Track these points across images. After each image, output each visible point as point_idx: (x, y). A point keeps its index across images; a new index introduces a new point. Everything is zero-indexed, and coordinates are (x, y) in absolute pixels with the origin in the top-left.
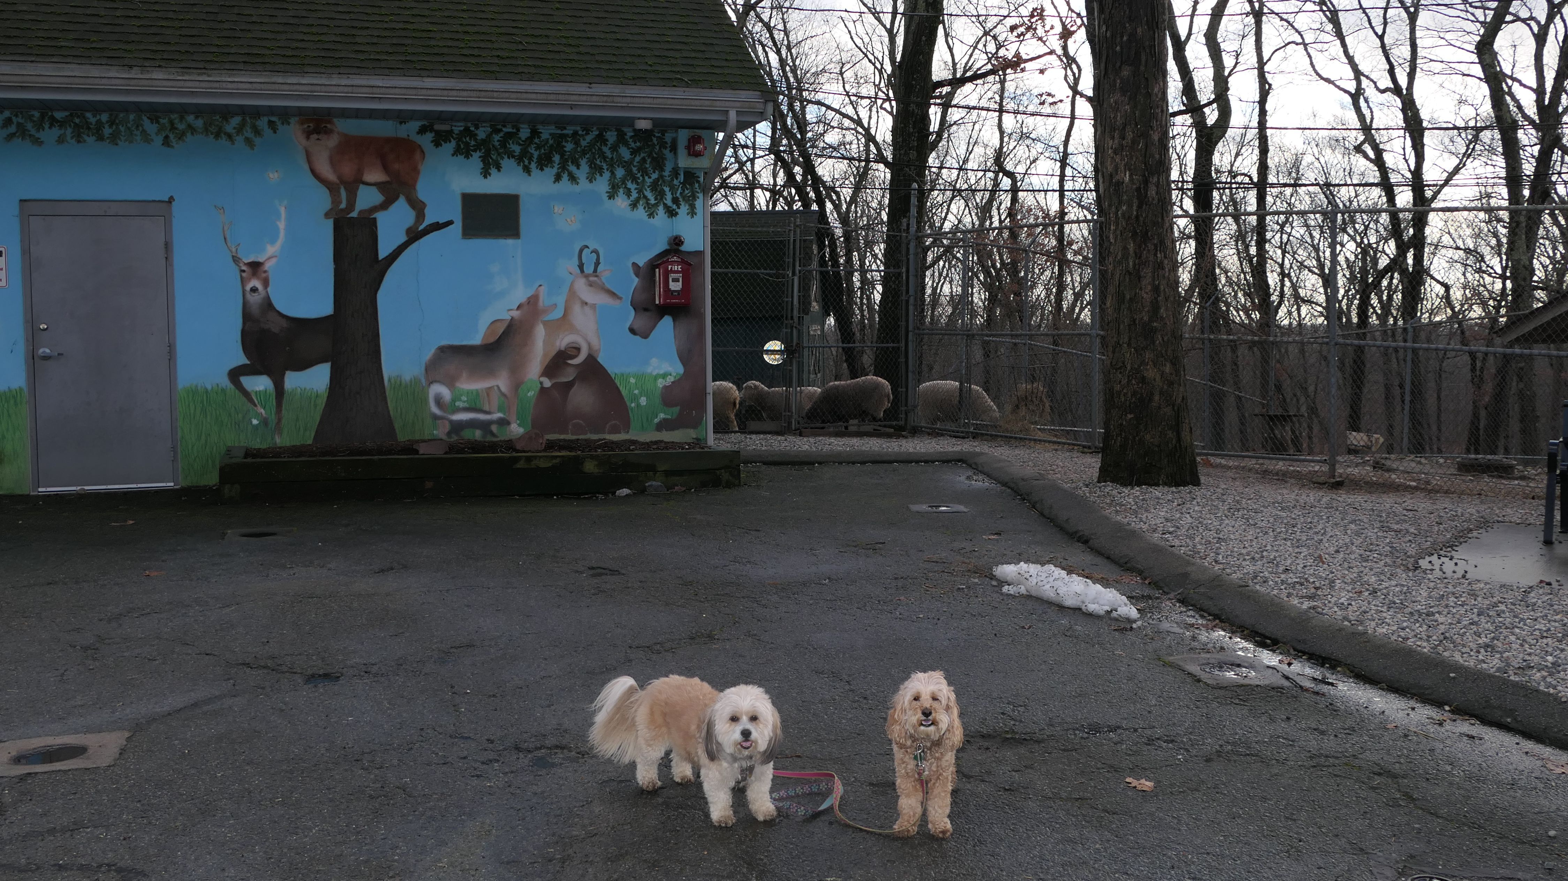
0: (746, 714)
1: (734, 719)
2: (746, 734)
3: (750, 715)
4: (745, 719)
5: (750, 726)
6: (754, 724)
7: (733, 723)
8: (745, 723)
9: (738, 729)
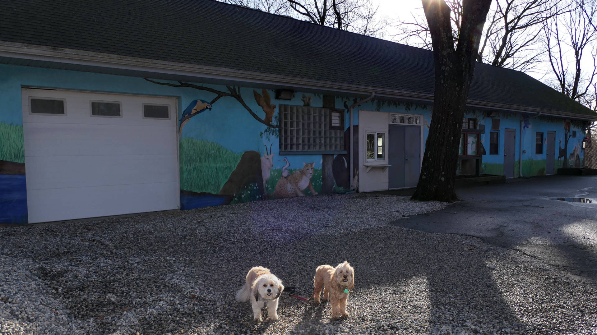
0: (269, 283)
1: (265, 286)
2: (269, 291)
3: (270, 284)
4: (269, 285)
5: (271, 288)
6: (272, 287)
7: (264, 287)
8: (269, 287)
9: (267, 289)
